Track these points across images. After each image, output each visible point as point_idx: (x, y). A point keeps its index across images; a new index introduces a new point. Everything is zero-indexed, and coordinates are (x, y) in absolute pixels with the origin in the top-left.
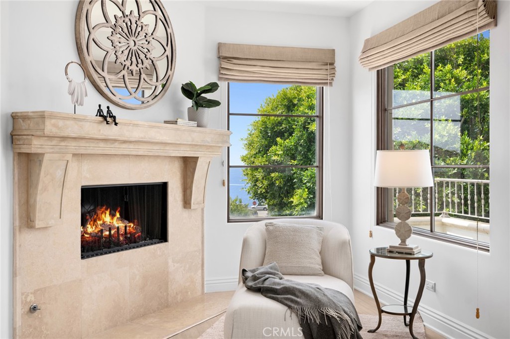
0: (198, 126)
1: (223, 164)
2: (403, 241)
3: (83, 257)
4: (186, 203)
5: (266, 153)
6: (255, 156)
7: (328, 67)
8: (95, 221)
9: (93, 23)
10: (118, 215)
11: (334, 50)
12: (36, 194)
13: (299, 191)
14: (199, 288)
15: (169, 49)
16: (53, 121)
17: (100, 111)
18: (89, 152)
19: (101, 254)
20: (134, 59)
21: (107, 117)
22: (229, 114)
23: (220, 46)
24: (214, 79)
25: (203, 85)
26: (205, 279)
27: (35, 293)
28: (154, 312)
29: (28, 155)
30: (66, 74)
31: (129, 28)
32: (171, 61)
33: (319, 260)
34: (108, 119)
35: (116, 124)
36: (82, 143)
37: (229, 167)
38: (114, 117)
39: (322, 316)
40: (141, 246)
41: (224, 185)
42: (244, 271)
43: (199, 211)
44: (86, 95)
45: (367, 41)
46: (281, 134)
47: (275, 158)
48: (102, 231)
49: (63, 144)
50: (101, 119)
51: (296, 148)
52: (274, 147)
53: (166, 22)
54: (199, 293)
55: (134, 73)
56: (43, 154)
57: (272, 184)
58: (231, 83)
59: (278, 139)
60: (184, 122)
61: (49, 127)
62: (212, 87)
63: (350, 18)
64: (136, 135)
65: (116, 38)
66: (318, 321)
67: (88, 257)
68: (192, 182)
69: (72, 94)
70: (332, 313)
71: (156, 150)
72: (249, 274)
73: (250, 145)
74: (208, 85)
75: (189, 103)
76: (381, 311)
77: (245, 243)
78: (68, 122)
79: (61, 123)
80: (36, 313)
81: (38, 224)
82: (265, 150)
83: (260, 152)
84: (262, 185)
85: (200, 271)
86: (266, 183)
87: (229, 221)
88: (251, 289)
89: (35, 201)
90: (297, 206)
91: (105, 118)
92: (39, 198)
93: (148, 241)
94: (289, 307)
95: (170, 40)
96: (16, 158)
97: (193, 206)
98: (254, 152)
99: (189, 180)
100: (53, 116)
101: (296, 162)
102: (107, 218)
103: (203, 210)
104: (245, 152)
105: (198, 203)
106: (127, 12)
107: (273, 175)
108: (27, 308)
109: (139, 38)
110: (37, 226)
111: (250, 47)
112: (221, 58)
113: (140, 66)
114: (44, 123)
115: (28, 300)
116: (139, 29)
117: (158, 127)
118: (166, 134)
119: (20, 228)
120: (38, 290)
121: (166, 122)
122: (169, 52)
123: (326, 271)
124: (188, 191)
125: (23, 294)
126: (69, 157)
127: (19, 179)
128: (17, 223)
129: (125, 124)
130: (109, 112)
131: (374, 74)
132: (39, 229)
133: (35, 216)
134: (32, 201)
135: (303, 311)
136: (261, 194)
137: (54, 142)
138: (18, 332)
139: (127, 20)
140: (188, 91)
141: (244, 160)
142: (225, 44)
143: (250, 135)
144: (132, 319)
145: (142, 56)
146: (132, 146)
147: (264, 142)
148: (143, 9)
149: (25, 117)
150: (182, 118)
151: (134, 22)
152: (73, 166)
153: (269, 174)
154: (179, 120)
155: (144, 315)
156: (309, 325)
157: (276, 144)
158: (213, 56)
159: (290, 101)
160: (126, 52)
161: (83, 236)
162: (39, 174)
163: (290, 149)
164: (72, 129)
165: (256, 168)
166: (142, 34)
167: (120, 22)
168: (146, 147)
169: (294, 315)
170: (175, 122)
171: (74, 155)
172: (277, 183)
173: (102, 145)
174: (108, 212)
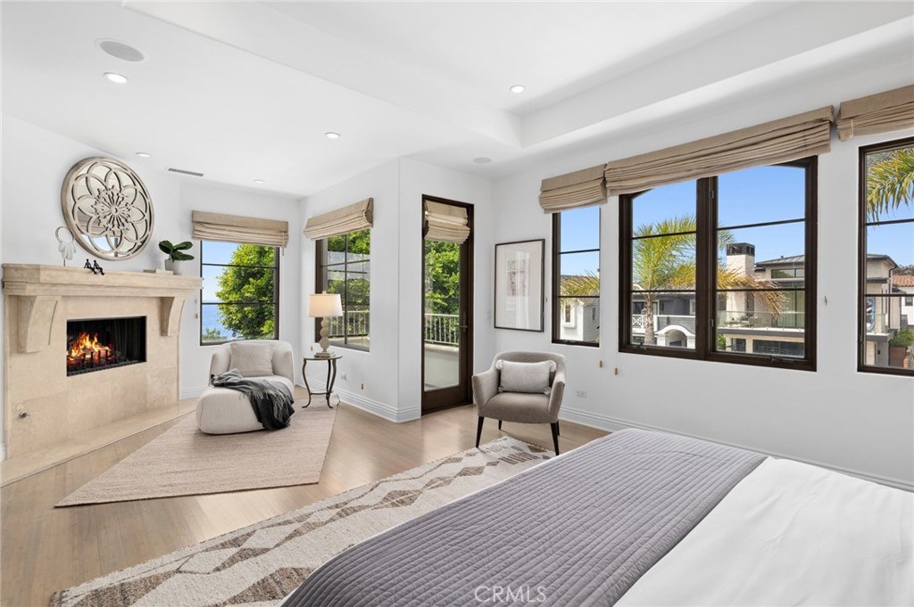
0: (175, 274)
1: (196, 301)
2: (325, 350)
3: (68, 375)
4: (163, 331)
5: (239, 290)
6: (229, 293)
7: (283, 234)
8: (78, 346)
9: (77, 195)
10: (96, 340)
11: (287, 223)
12: (27, 327)
13: (269, 322)
14: (175, 396)
15: (147, 215)
16: (47, 272)
17: (88, 265)
18: (78, 294)
19: (85, 372)
20: (116, 222)
21: (95, 269)
22: (201, 264)
23: (193, 213)
24: (188, 239)
25: (178, 243)
26: (180, 389)
27: (24, 403)
28: (134, 415)
29: (18, 296)
30: (57, 235)
31: (111, 199)
32: (149, 224)
33: (270, 366)
34: (96, 270)
35: (103, 274)
36: (71, 288)
37: (201, 304)
38: (101, 269)
39: (264, 395)
40: (122, 365)
41: (197, 317)
42: (212, 376)
43: (175, 337)
44: (75, 252)
45: (309, 220)
46: (254, 275)
47: (247, 295)
48: (84, 355)
49: (54, 288)
50: (89, 270)
51: (267, 288)
52: (246, 286)
53: (145, 194)
54: (174, 401)
55: (116, 233)
56: (36, 296)
57: (244, 317)
58: (203, 242)
59: (251, 279)
60: (162, 271)
61: (43, 276)
62: (187, 245)
63: (300, 201)
64: (121, 281)
65: (99, 207)
66: (262, 398)
67: (73, 375)
68: (169, 316)
69: (63, 251)
70: (271, 392)
71: (136, 292)
72: (216, 377)
73: (225, 283)
74: (184, 243)
75: (167, 256)
76: (310, 394)
77: (214, 358)
78: (60, 273)
79: (54, 273)
80: (25, 419)
81: (29, 350)
82: (238, 288)
83: (234, 289)
84: (236, 318)
85: (175, 384)
86: (239, 315)
87: (201, 344)
88: (217, 386)
89: (26, 332)
90: (267, 334)
91: (93, 269)
92: (29, 330)
93: (128, 361)
94: (243, 392)
95: (149, 208)
96: (7, 299)
97: (169, 334)
98: (228, 289)
99: (165, 315)
100: (47, 268)
101: (266, 299)
102: (87, 343)
103: (178, 337)
104: (220, 289)
105: (175, 332)
106: (110, 187)
107: (246, 309)
108: (17, 415)
109: (120, 206)
110: (28, 351)
111: (220, 215)
112: (195, 222)
113: (121, 227)
114: (39, 273)
115: (18, 408)
116: (120, 199)
117: (140, 276)
118: (146, 280)
119: (11, 353)
120: (27, 401)
121: (145, 271)
122: (147, 217)
123: (275, 372)
124: (165, 323)
125: (13, 404)
126: (59, 298)
127: (10, 316)
128: (8, 349)
129: (110, 274)
130: (96, 264)
131: (314, 243)
132: (29, 353)
133: (26, 343)
134: (22, 332)
135: (252, 393)
136: (236, 325)
137: (46, 287)
138: (9, 434)
139: (109, 193)
140: (165, 247)
141: (218, 295)
142: (198, 212)
143: (225, 274)
144: (114, 421)
145: (123, 220)
146: (115, 290)
147: (238, 281)
148: (124, 184)
149: (18, 268)
150: (160, 268)
151: (115, 194)
152: (61, 305)
153: (242, 308)
154: (158, 270)
155: (125, 418)
156: (255, 400)
157: (249, 284)
158: (187, 220)
159: (262, 248)
160: (108, 217)
161: (68, 359)
162: (30, 312)
163: (262, 288)
164: (64, 278)
165: (230, 303)
166: (123, 204)
167: (103, 194)
168: (128, 290)
169: (246, 396)
170: (154, 272)
171: (63, 296)
172: (250, 316)
173: (88, 289)
174: (88, 338)
